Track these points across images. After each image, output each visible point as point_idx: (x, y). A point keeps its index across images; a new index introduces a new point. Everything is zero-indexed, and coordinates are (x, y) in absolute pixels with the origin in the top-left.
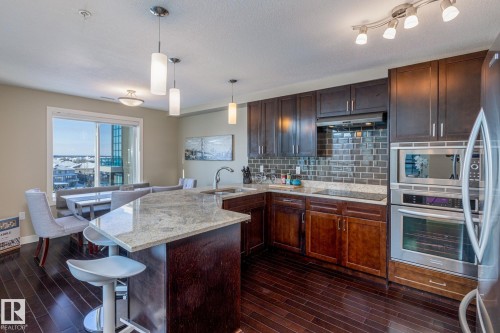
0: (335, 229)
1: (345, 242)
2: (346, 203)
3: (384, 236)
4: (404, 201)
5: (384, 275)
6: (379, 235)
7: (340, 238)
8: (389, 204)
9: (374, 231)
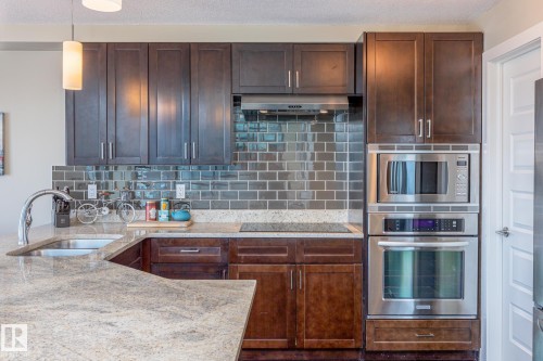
0: (284, 288)
1: (301, 307)
2: (302, 241)
3: (359, 286)
4: (386, 230)
5: (360, 345)
6: (353, 285)
7: (294, 302)
8: (367, 236)
9: (345, 280)
